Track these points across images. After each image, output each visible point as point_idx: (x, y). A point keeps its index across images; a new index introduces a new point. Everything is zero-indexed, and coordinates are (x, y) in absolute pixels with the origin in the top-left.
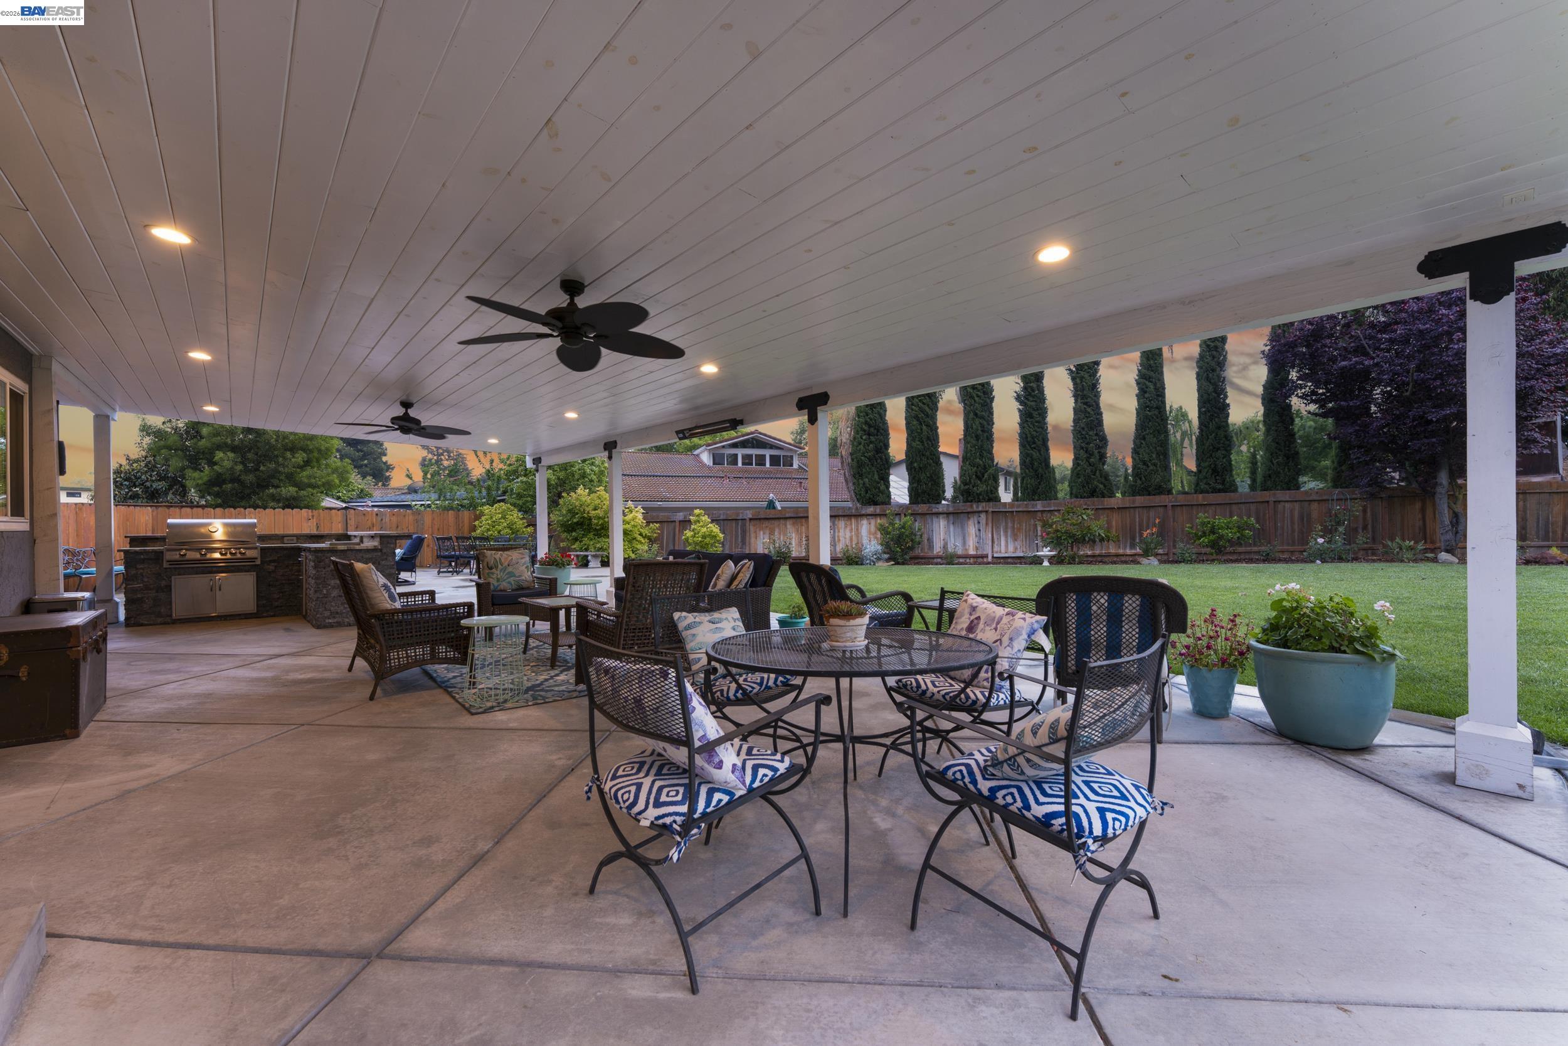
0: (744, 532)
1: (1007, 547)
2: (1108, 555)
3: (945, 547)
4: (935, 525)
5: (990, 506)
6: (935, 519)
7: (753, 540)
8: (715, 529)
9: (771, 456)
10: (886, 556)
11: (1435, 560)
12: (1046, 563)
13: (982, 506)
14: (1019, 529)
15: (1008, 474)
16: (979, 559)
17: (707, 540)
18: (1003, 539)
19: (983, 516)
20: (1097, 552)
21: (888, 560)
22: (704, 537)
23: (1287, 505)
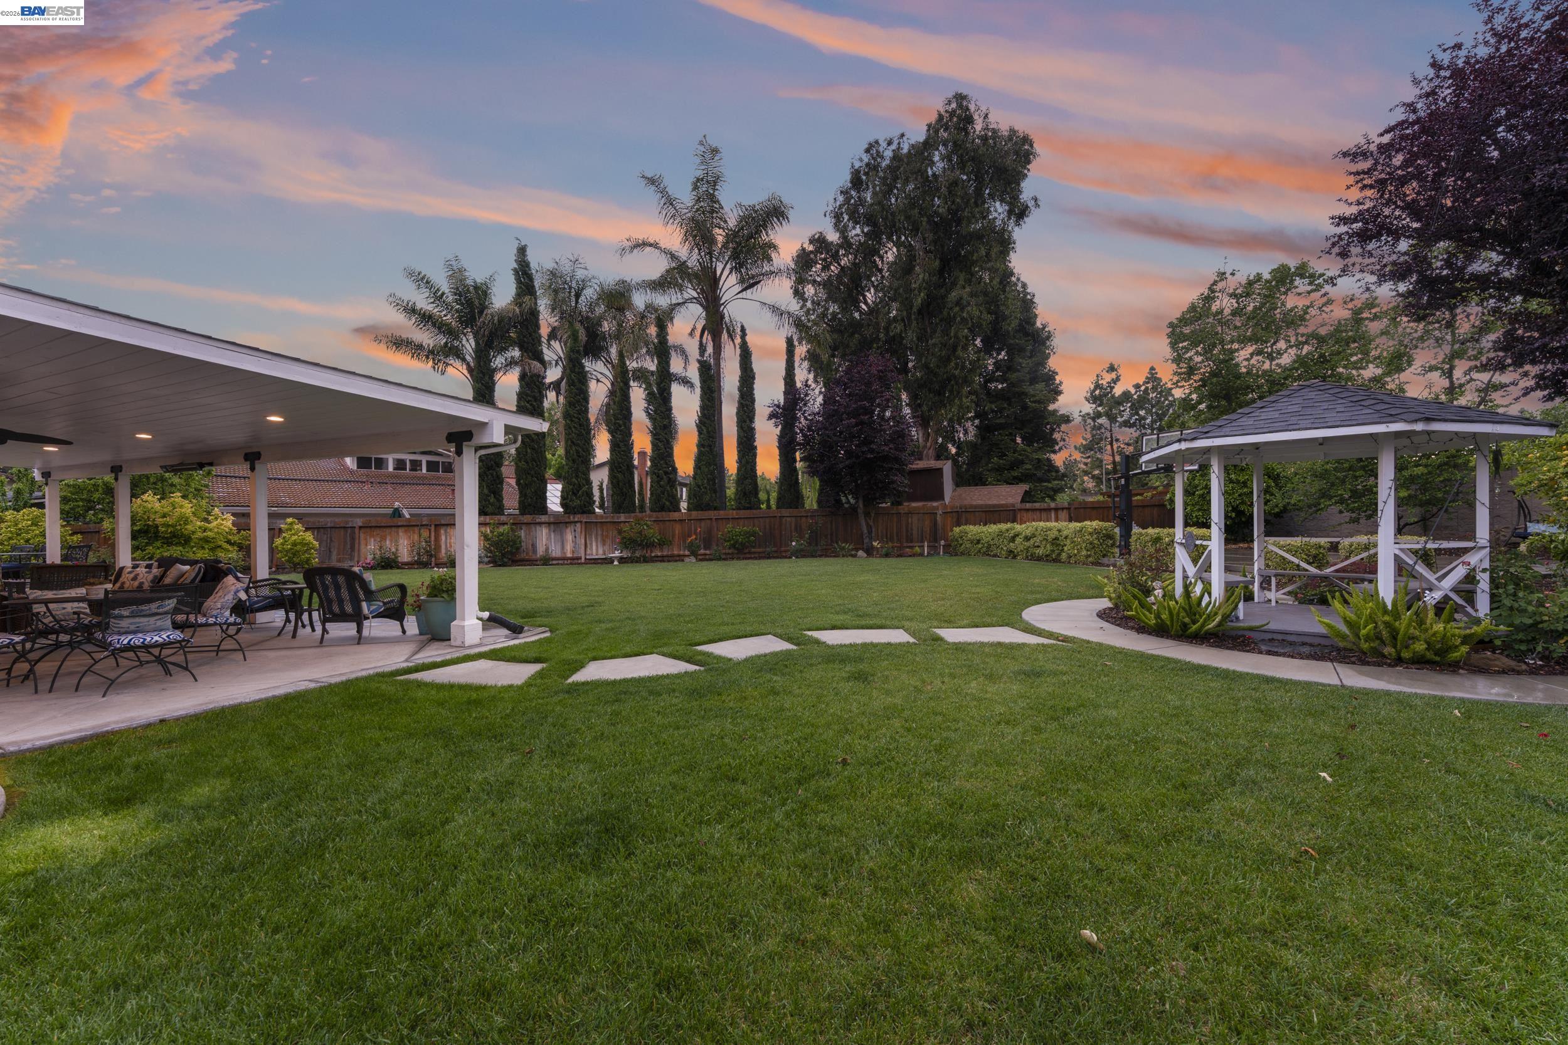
0: (353, 539)
1: (597, 550)
2: (673, 556)
3: (547, 549)
4: (539, 533)
5: (584, 518)
6: (538, 528)
7: (362, 546)
8: (309, 537)
9: (428, 462)
10: (486, 560)
11: (854, 556)
12: (616, 563)
13: (577, 518)
14: (607, 536)
15: (685, 485)
16: (574, 561)
17: (299, 547)
18: (594, 544)
19: (578, 525)
20: (665, 553)
21: (489, 562)
22: (295, 544)
23: (788, 519)
